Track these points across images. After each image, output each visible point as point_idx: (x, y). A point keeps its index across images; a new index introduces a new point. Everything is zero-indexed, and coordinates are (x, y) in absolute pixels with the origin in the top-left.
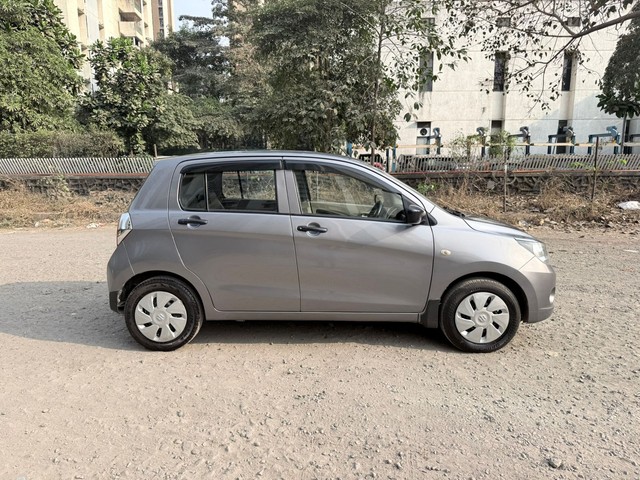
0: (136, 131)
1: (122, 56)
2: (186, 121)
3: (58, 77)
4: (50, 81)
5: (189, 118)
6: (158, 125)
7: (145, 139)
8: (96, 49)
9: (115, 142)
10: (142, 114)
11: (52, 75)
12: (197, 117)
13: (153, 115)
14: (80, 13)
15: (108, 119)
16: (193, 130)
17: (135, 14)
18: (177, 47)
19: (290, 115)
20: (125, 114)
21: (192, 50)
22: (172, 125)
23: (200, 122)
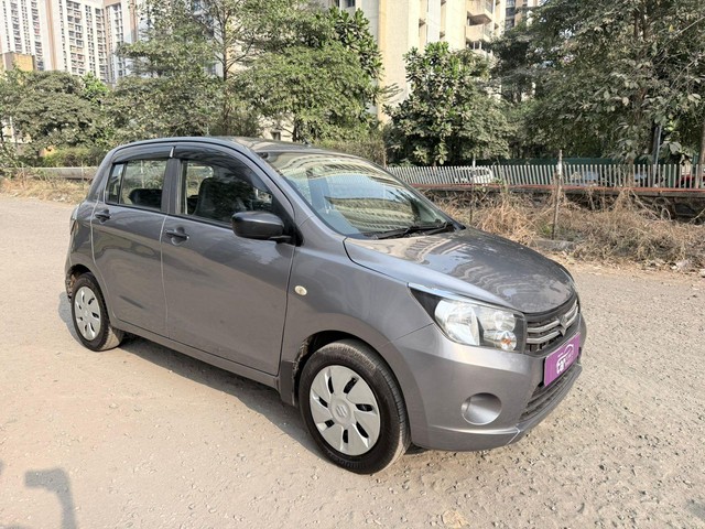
0: (440, 141)
1: (436, 60)
2: (497, 127)
3: (350, 88)
4: (342, 93)
5: (501, 124)
6: (461, 134)
7: (448, 150)
8: (411, 57)
9: (416, 153)
10: (447, 122)
11: (345, 86)
12: (511, 122)
13: (458, 122)
14: (421, 24)
15: (414, 129)
16: (503, 137)
17: (485, 16)
18: (508, 44)
19: (569, 111)
20: (430, 123)
21: (526, 45)
22: (478, 133)
23: (513, 128)
